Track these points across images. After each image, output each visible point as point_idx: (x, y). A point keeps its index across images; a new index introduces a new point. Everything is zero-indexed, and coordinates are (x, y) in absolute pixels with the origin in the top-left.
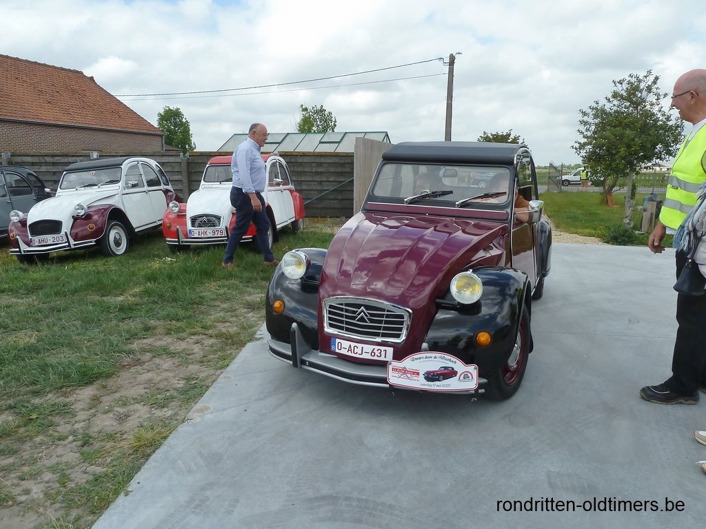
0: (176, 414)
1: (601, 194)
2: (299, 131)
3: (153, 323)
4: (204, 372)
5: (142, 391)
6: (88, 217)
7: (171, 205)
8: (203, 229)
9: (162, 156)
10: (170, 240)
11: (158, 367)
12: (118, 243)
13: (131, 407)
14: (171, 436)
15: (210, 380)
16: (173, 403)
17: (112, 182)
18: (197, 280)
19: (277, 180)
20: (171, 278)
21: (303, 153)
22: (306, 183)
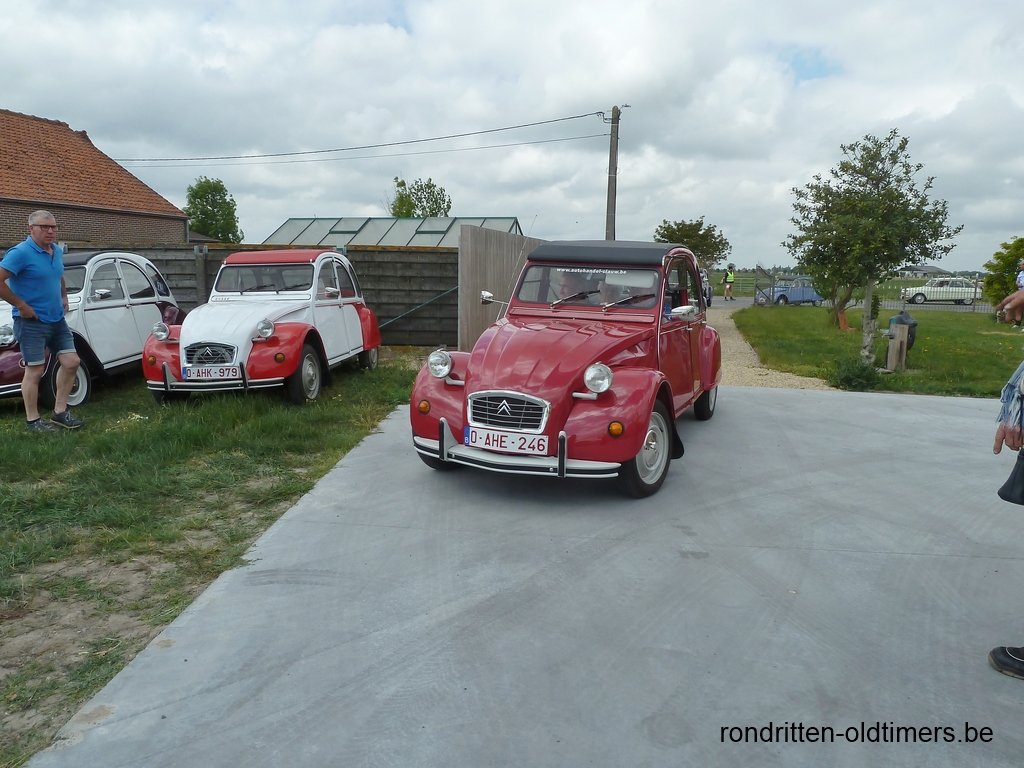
0: (45, 724)
1: (829, 310)
2: (393, 214)
3: (74, 532)
4: (132, 629)
8: (205, 367)
10: (153, 384)
11: (52, 620)
15: (135, 647)
16: (50, 699)
18: (180, 451)
19: (331, 289)
20: (134, 448)
21: (383, 247)
22: (387, 293)
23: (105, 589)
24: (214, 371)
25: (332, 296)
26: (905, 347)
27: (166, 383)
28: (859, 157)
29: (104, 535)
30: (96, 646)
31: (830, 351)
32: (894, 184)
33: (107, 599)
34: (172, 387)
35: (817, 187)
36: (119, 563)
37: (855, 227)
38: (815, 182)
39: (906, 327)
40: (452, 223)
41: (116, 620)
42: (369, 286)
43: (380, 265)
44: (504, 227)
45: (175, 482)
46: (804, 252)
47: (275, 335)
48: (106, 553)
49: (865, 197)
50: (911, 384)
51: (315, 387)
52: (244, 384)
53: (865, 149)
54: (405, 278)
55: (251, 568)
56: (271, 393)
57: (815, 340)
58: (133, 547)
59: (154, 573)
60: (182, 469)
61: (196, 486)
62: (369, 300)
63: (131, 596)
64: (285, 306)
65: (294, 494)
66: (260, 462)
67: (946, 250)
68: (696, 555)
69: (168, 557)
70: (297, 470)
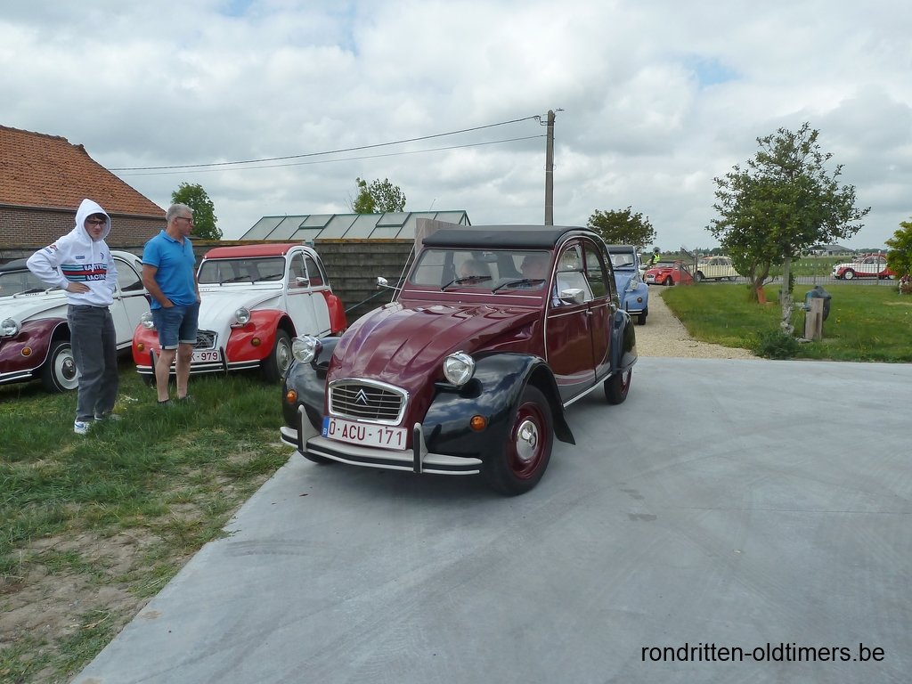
1: (749, 287)
2: (356, 211)
3: (69, 508)
4: (121, 602)
6: (21, 337)
10: (142, 368)
11: (47, 593)
12: (68, 373)
15: (123, 618)
18: (166, 430)
19: (301, 279)
21: (347, 240)
22: (351, 281)
23: (95, 563)
25: (303, 285)
26: (821, 319)
28: (773, 148)
29: (96, 511)
30: (87, 618)
31: (752, 324)
32: (806, 172)
35: (736, 176)
36: (109, 536)
37: (772, 211)
38: (734, 172)
39: (822, 300)
40: (407, 219)
42: (335, 275)
43: (344, 256)
44: (455, 219)
46: (726, 235)
47: (251, 321)
48: (97, 528)
49: (781, 183)
50: (829, 352)
53: (778, 140)
55: (231, 539)
56: (248, 374)
57: (736, 314)
58: (122, 521)
59: (142, 546)
60: (168, 446)
61: (183, 462)
62: (336, 288)
63: (119, 568)
64: (260, 295)
65: (270, 468)
66: (239, 438)
67: (856, 230)
68: (645, 518)
69: (155, 531)
70: (273, 445)
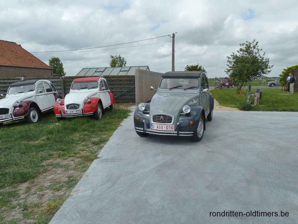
0: (65, 193)
1: (237, 90)
2: (111, 66)
3: (52, 152)
4: (76, 174)
5: (49, 184)
6: (20, 106)
7: (57, 100)
8: (72, 110)
9: (53, 78)
10: (58, 115)
11: (56, 172)
12: (34, 117)
13: (45, 191)
14: (64, 203)
15: (79, 177)
16: (63, 189)
17: (31, 91)
18: (71, 132)
19: (103, 88)
20: (58, 132)
21: (114, 76)
22: (115, 88)
23: (65, 165)
24: (74, 111)
25: (104, 90)
26: (259, 99)
27: (61, 115)
28: (245, 47)
29: (60, 153)
30: (69, 177)
31: (238, 101)
33: (67, 168)
34: (63, 116)
35: (233, 56)
36: (66, 159)
37: (244, 67)
38: (233, 54)
39: (259, 93)
40: (130, 69)
41: (71, 172)
42: (110, 87)
43: (113, 81)
44: (145, 69)
45: (73, 140)
46: (231, 73)
47: (90, 101)
48: (62, 157)
49: (247, 58)
50: (261, 109)
51: (101, 115)
52: (83, 114)
53: (246, 45)
54: (120, 84)
55: (101, 159)
56: (89, 116)
57: (233, 98)
58: (68, 156)
59: (76, 161)
60: (73, 136)
61: (79, 141)
62: (111, 91)
63: (72, 166)
64: (91, 93)
65: (105, 141)
66: (92, 134)
67: (269, 72)
68: (212, 152)
69: (78, 158)
70: (103, 136)
